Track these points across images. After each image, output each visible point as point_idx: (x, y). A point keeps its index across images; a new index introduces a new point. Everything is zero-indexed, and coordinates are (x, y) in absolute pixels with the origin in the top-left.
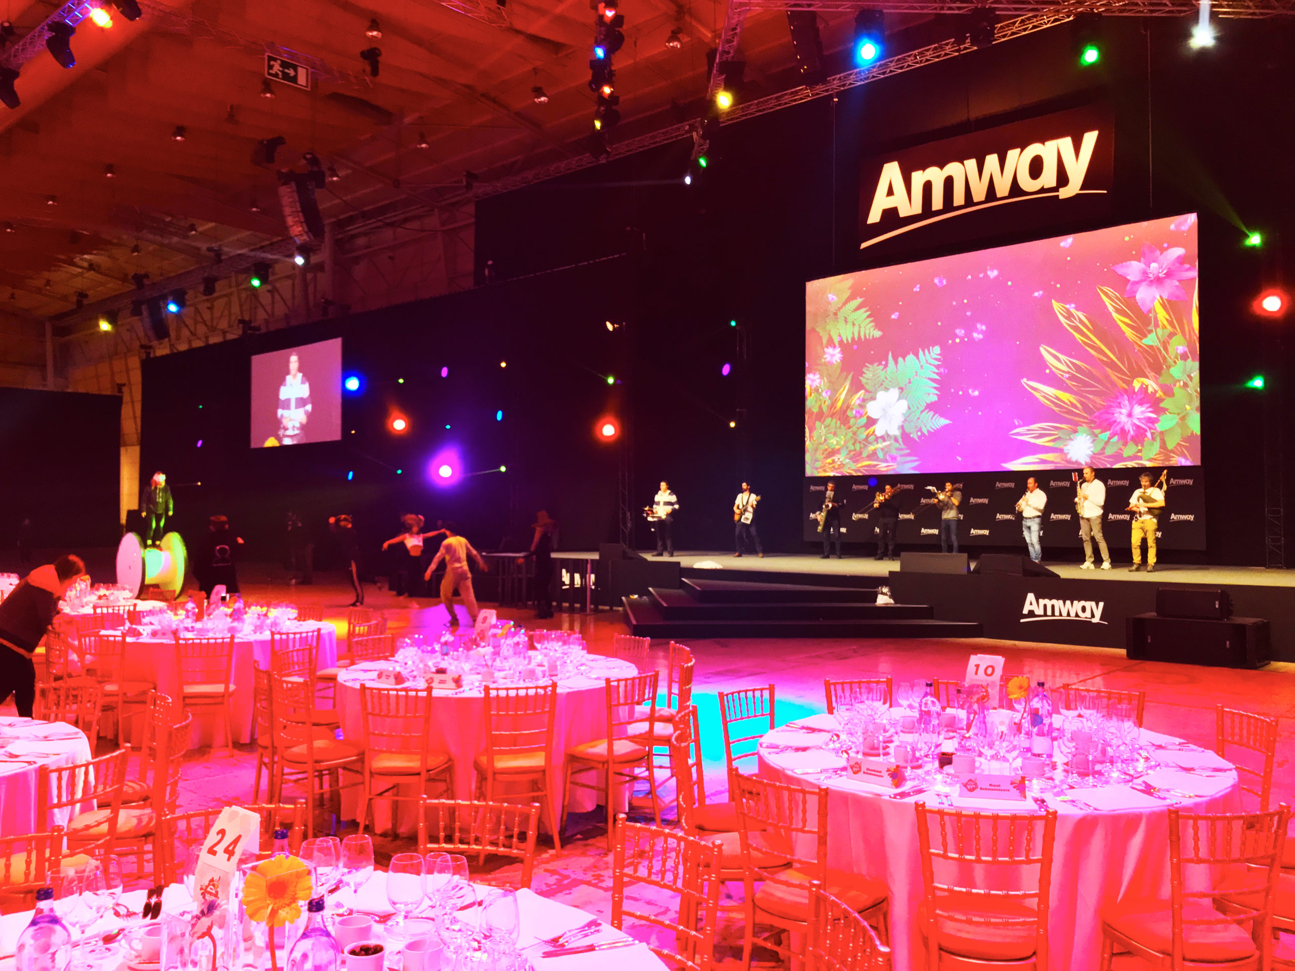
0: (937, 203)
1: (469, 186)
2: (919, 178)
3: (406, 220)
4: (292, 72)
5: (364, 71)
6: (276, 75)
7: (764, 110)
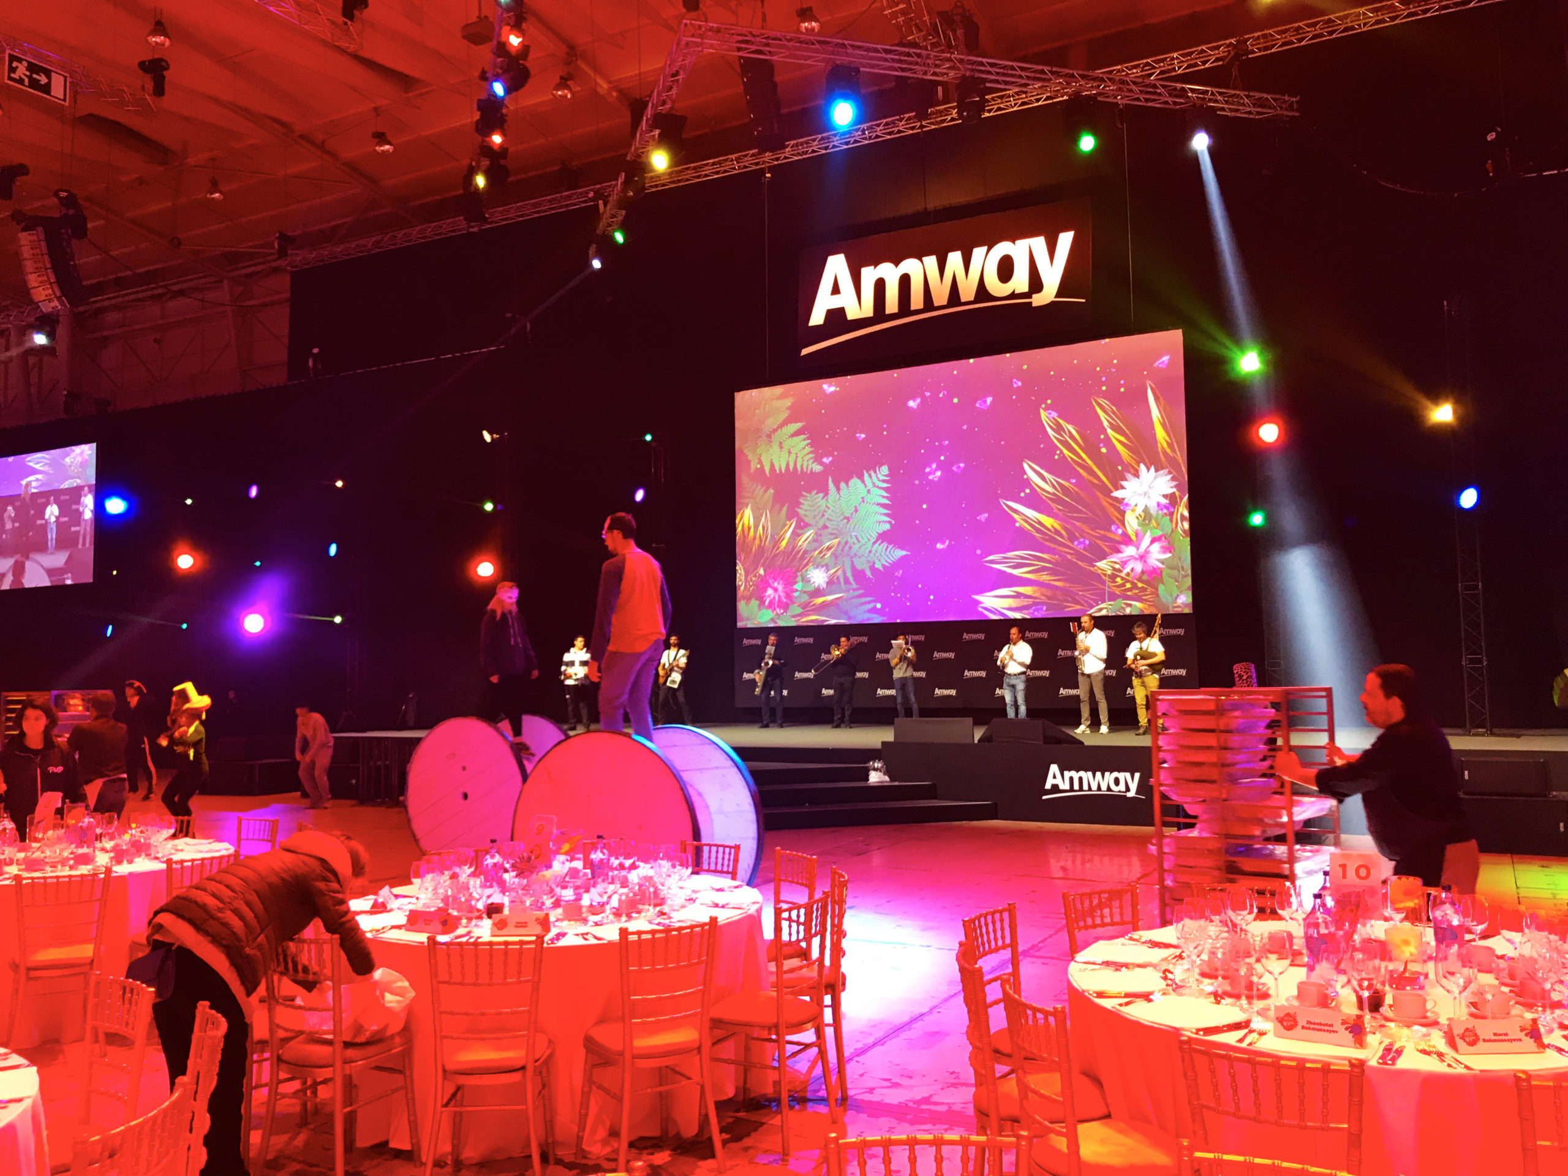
0: (892, 303)
1: (282, 253)
2: (869, 275)
3: (178, 293)
4: (43, 80)
5: (143, 88)
6: (21, 81)
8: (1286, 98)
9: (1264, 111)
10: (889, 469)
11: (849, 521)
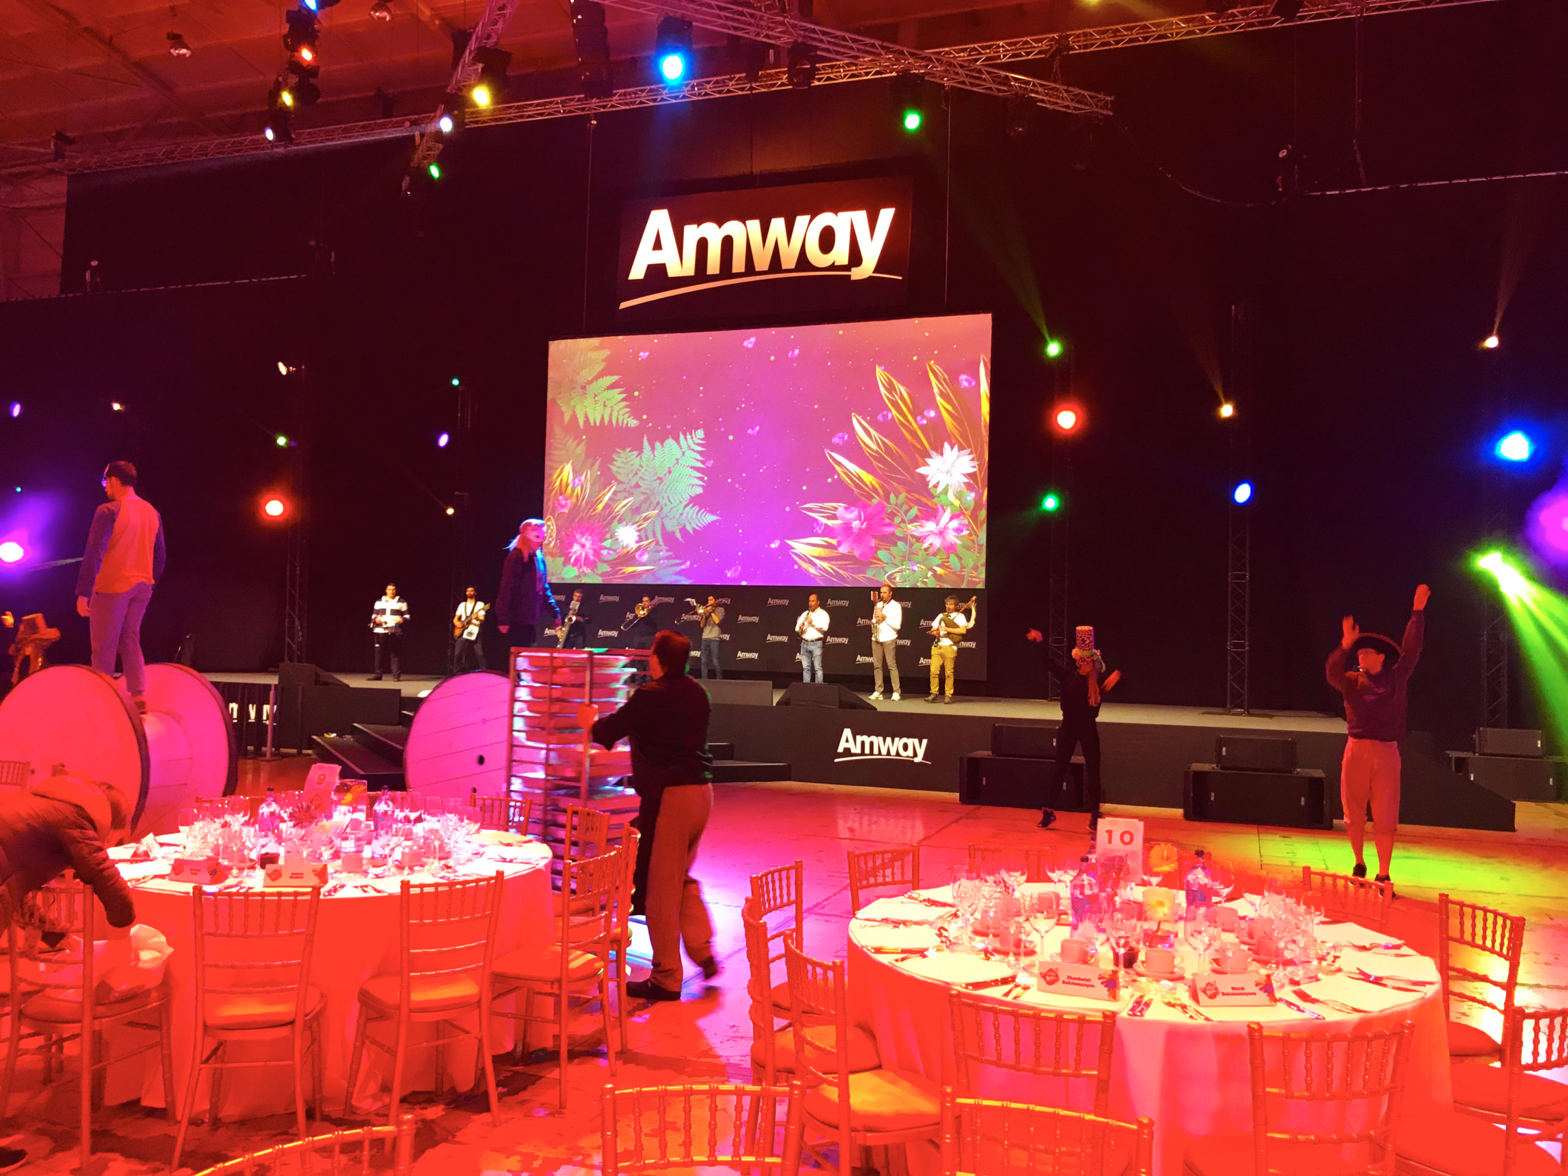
0: (713, 264)
1: (58, 154)
2: (692, 234)
8: (1101, 96)
9: (1083, 107)
10: (705, 434)
11: (662, 481)
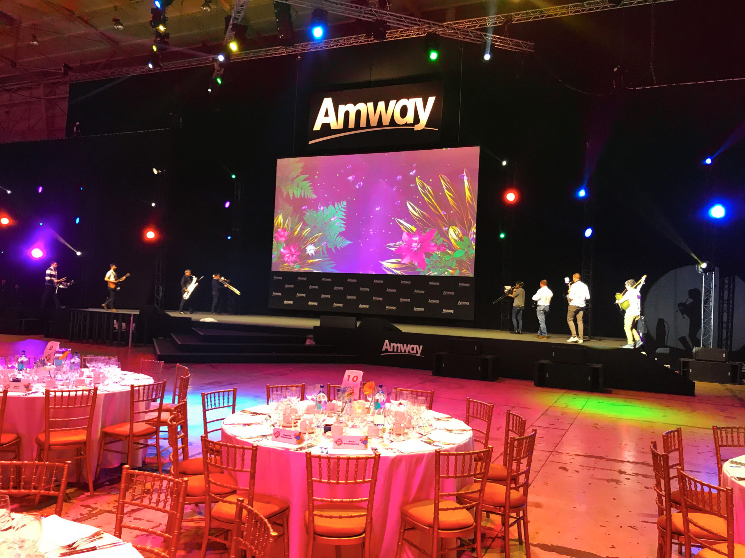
0: (352, 124)
1: (66, 74)
2: (342, 109)
3: (19, 89)
7: (258, 56)
8: (528, 43)
9: (519, 48)
10: (347, 203)
11: (327, 225)
